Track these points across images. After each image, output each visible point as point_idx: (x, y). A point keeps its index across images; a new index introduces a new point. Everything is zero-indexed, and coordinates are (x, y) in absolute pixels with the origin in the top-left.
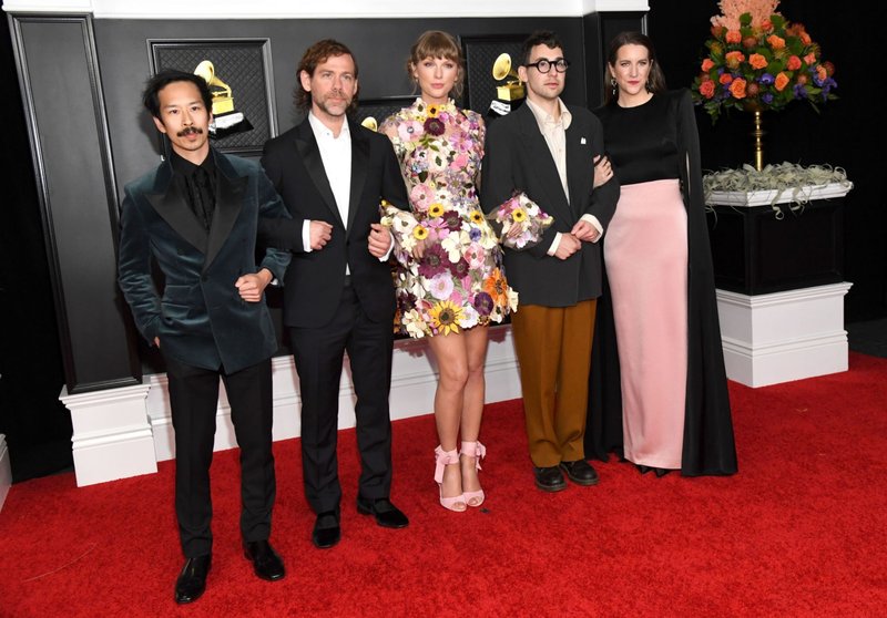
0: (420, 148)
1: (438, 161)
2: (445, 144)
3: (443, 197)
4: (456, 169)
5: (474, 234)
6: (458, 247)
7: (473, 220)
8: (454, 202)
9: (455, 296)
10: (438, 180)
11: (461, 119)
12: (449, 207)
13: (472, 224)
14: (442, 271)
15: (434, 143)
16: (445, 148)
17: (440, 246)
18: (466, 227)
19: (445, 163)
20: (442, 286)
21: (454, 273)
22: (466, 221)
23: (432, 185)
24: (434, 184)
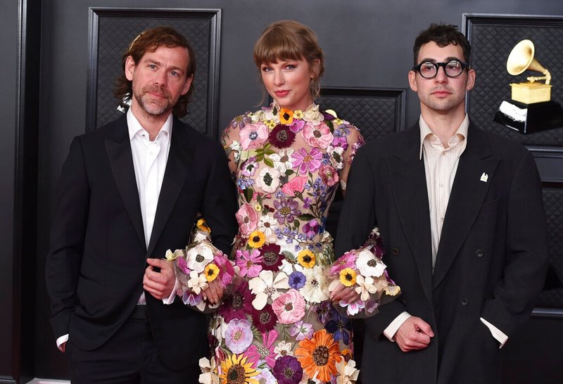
0: (251, 160)
1: (268, 180)
2: (284, 159)
3: (267, 225)
4: (289, 192)
5: (297, 280)
6: (269, 291)
7: (300, 260)
8: (279, 234)
9: (250, 353)
10: (266, 202)
11: (323, 131)
12: (272, 240)
13: (297, 266)
14: (241, 317)
15: (271, 157)
16: (282, 164)
17: (247, 285)
18: (286, 267)
19: (275, 183)
20: (238, 336)
21: (256, 323)
22: (290, 261)
23: (258, 208)
24: (260, 207)
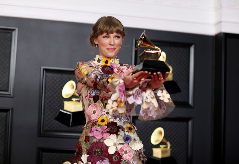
3: (108, 113)
5: (127, 139)
6: (115, 145)
7: (127, 130)
8: (115, 117)
12: (112, 120)
13: (125, 132)
14: (103, 160)
17: (103, 143)
18: (121, 133)
21: (111, 161)
22: (122, 130)
23: (101, 105)
24: (102, 105)
